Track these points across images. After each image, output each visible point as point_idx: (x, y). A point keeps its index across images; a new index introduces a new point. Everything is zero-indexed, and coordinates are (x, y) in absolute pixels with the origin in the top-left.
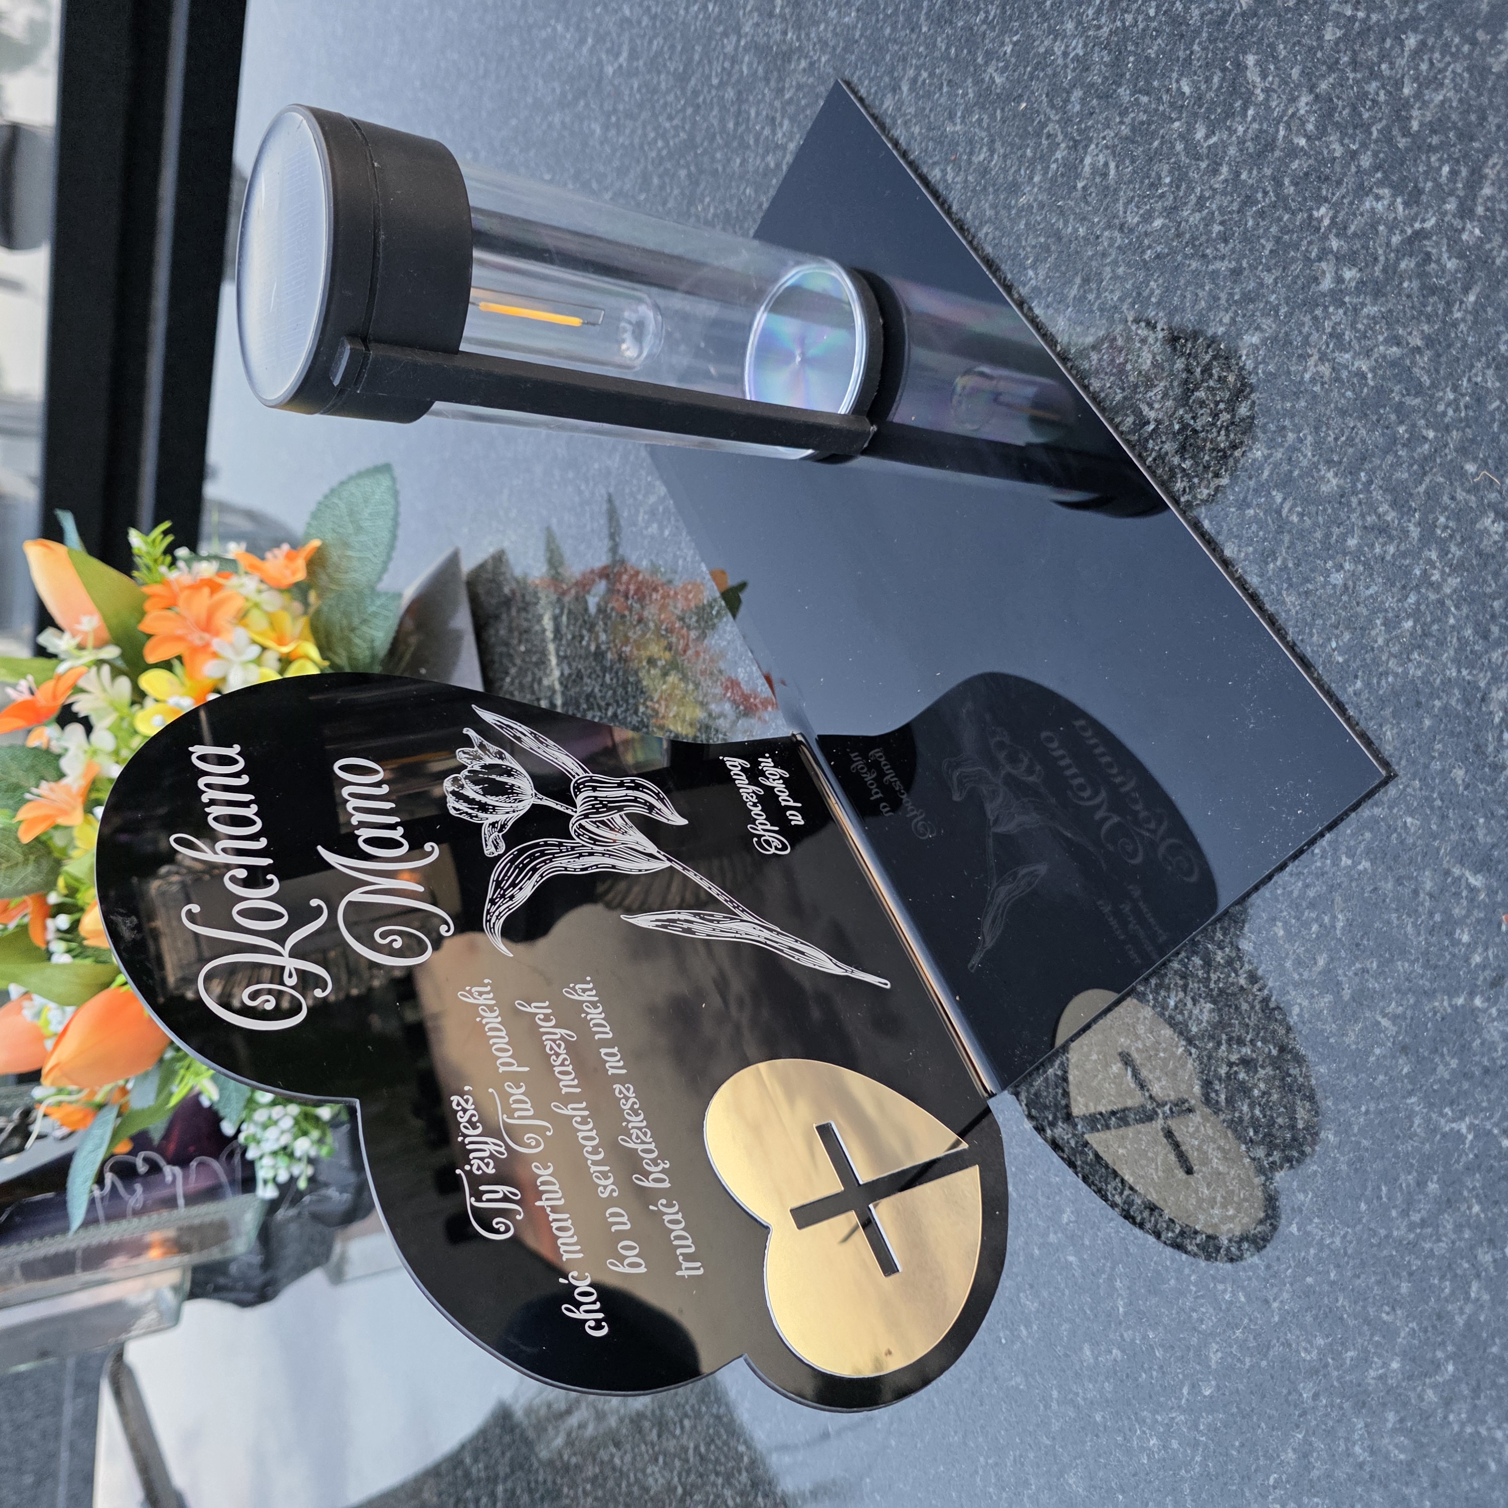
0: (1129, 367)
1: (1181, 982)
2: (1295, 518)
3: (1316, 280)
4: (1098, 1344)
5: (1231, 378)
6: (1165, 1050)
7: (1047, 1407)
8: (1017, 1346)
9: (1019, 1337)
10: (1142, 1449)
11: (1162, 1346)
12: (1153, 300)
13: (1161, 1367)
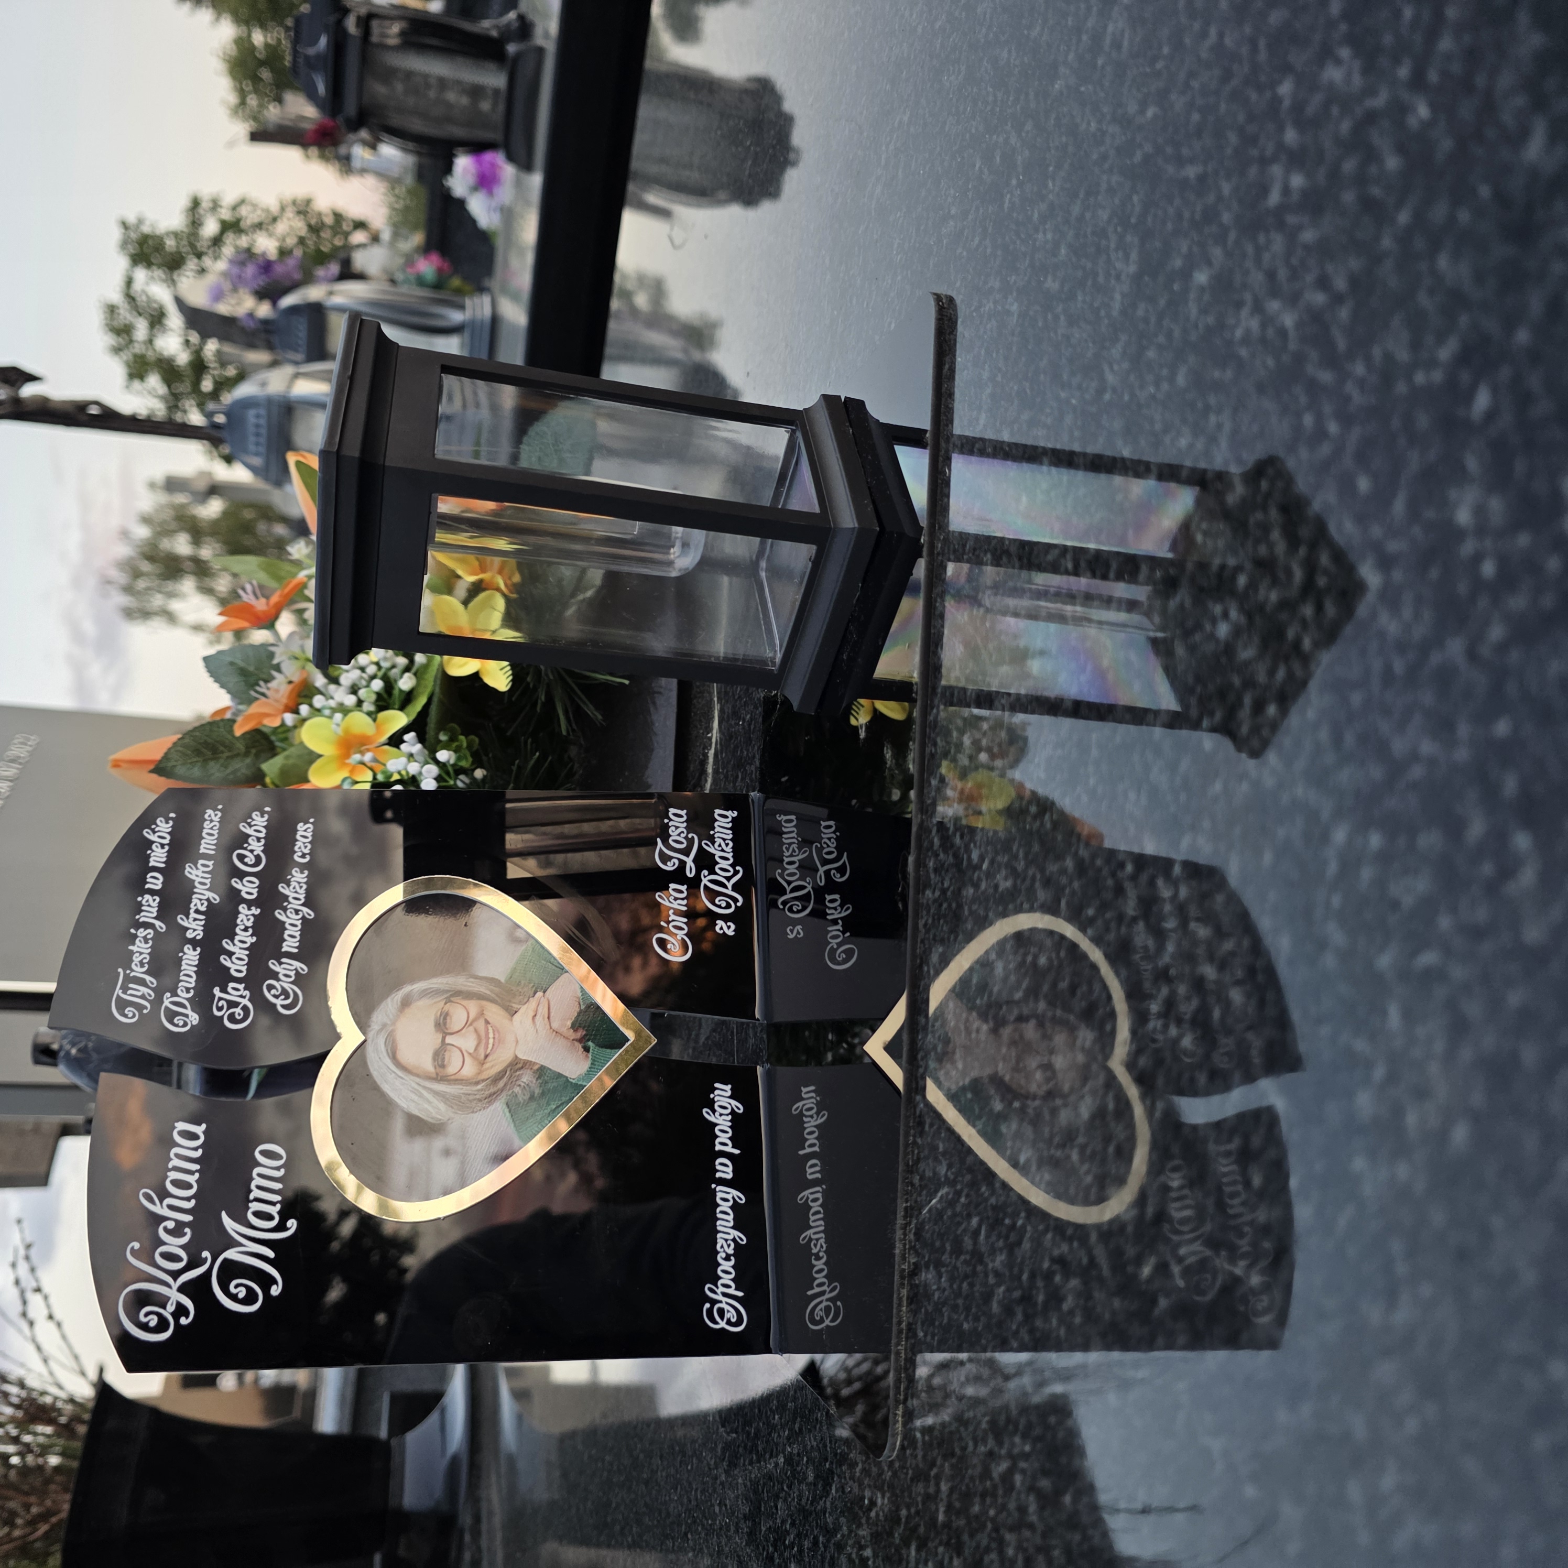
0: (1103, 313)
2: (1199, 538)
3: (1264, 190)
5: (1177, 333)
12: (1133, 220)
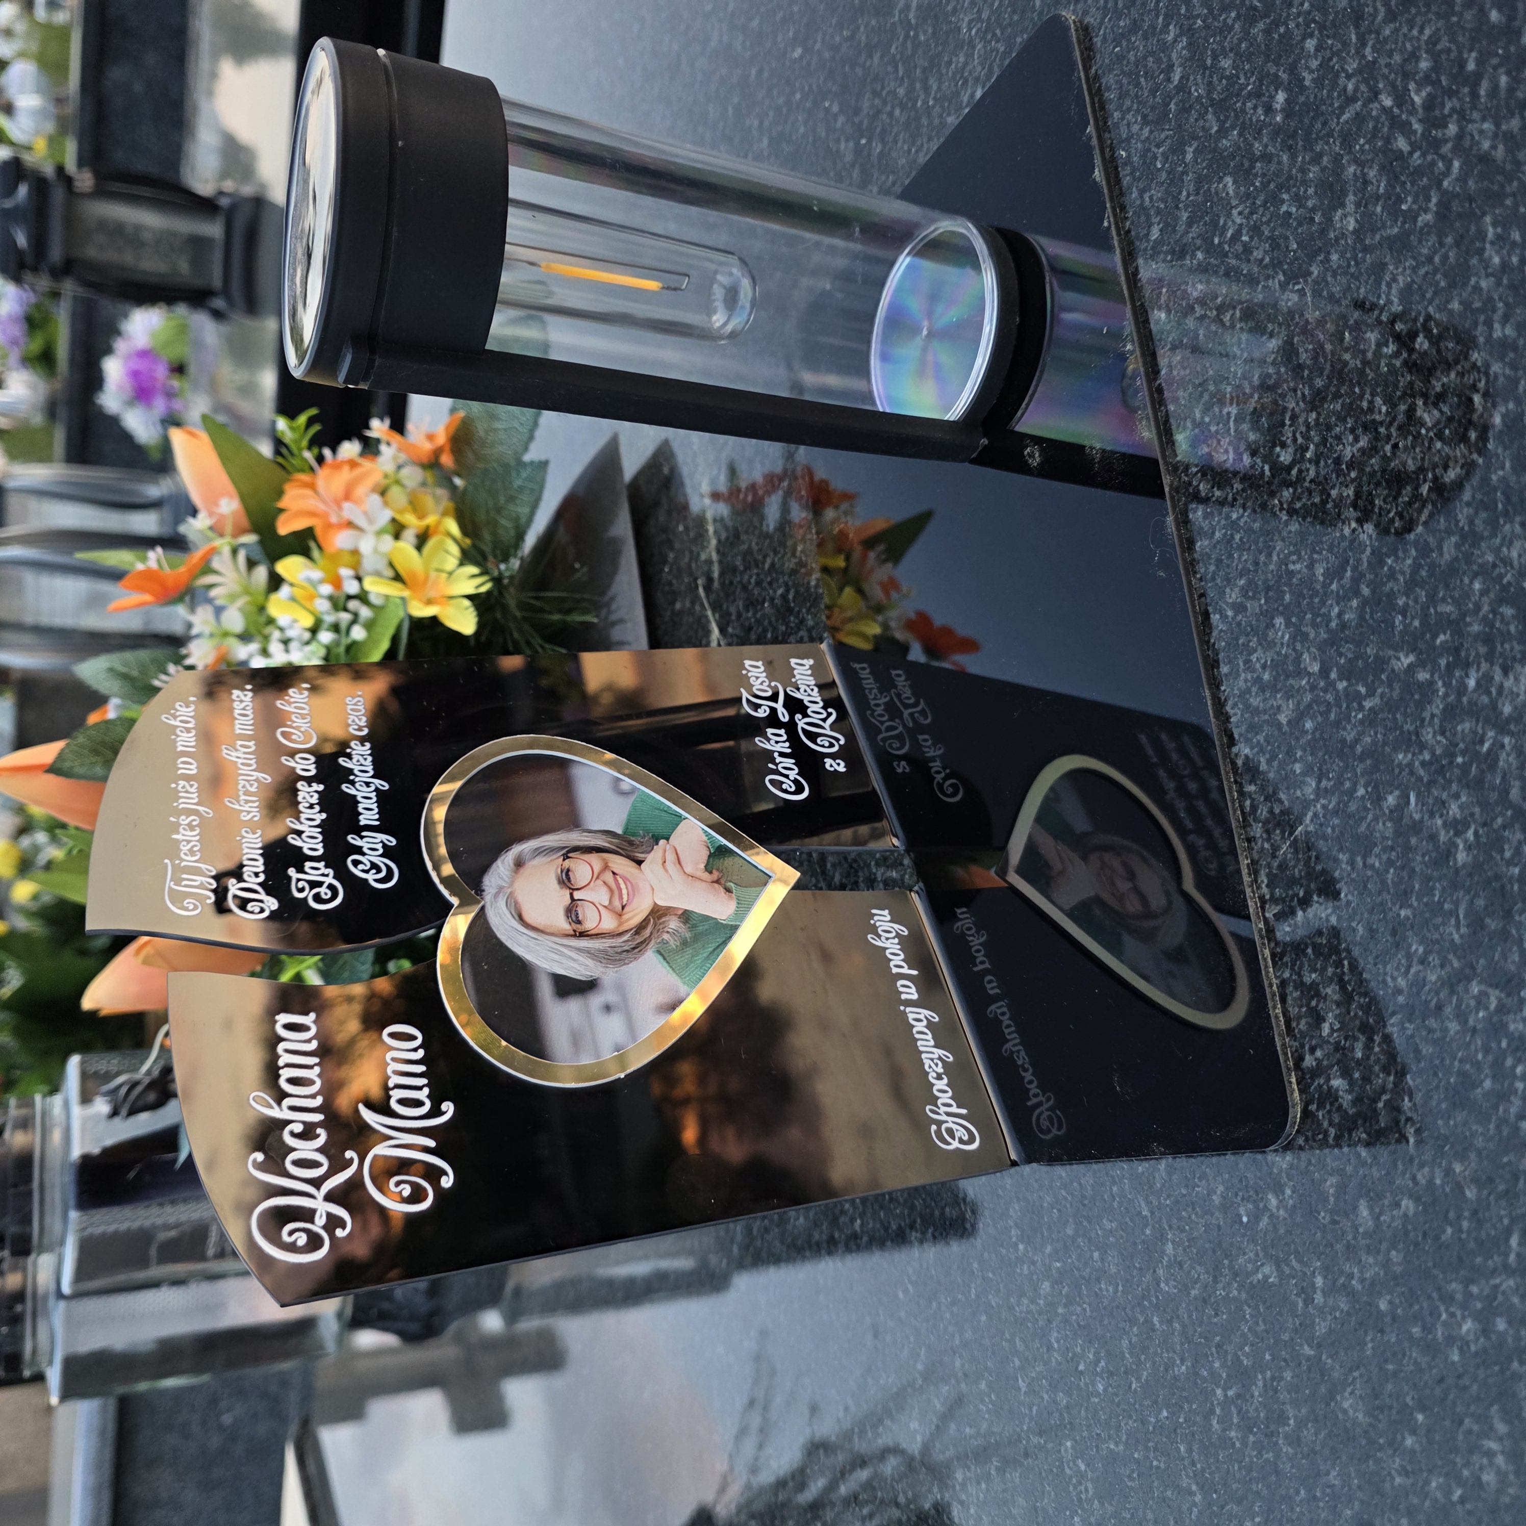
1: (1483, 650)
4: (1380, 1196)
6: (1464, 753)
7: (1309, 1300)
8: (1264, 1222)
9: (1266, 1208)
10: (1450, 1340)
11: (1476, 1181)
13: (1475, 1213)
